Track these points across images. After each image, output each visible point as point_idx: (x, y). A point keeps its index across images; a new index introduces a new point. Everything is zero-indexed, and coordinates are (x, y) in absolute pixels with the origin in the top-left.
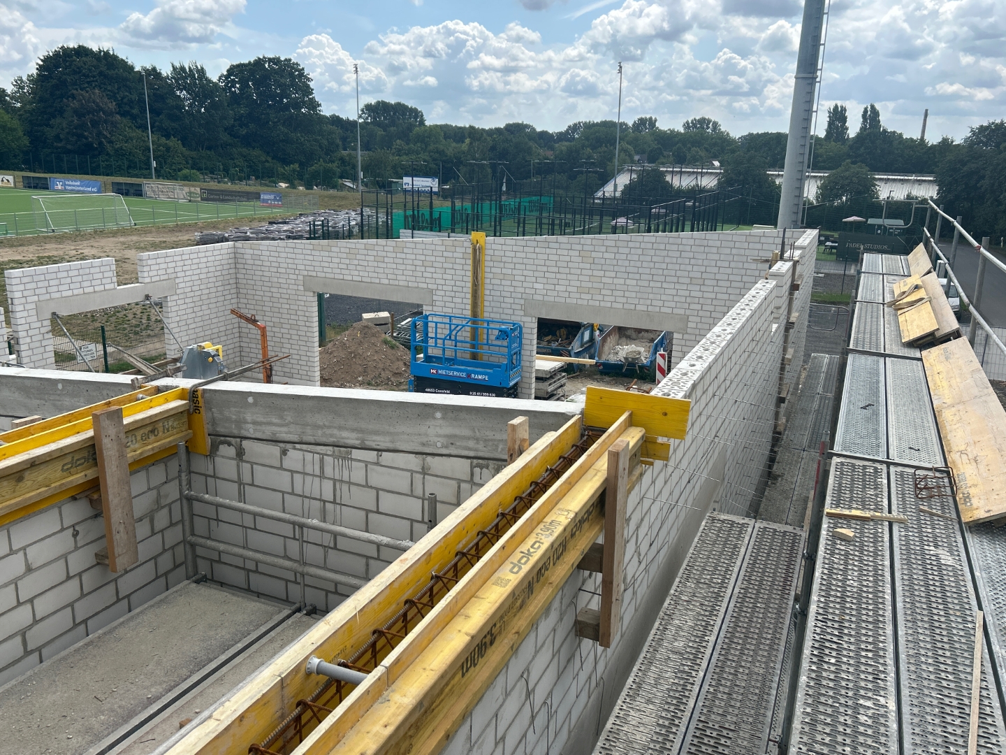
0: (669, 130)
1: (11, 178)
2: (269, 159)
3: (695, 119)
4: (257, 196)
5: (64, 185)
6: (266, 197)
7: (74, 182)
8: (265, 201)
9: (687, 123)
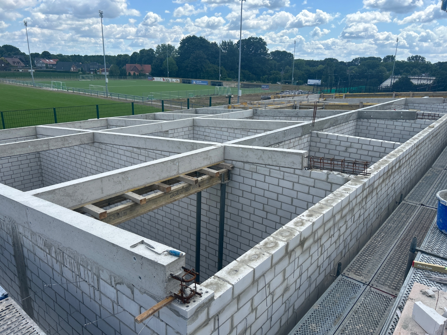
0: (402, 61)
1: (179, 80)
2: (251, 74)
3: (413, 56)
4: (260, 86)
5: (196, 82)
6: (264, 86)
7: (199, 82)
8: (263, 88)
9: (409, 57)
